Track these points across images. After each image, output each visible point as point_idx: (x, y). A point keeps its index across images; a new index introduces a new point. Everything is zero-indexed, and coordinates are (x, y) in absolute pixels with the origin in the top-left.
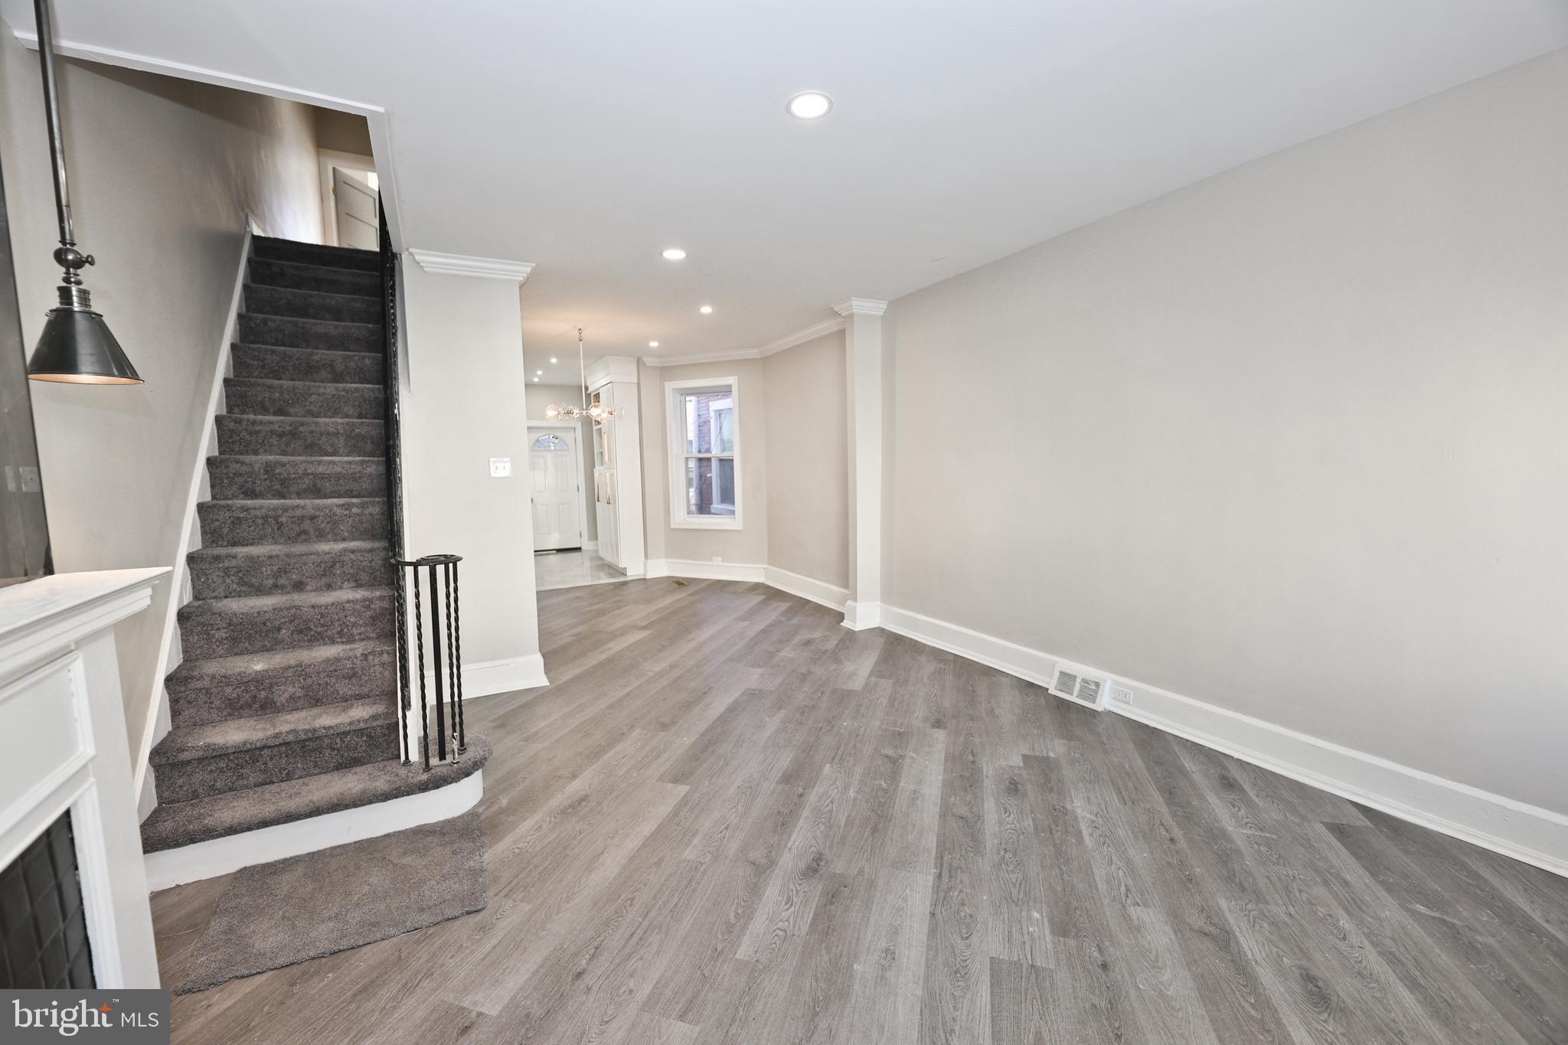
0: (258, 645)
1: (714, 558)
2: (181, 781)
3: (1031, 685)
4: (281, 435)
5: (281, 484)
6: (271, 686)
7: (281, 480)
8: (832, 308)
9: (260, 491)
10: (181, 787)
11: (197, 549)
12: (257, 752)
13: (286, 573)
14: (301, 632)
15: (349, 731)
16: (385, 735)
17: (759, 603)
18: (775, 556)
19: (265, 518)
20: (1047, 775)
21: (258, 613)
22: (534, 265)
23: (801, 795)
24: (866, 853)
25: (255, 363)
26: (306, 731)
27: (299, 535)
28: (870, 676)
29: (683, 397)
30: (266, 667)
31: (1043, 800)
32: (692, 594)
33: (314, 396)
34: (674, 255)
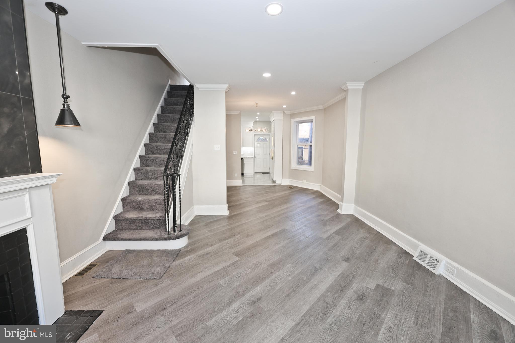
0: (144, 193)
1: (304, 180)
2: (120, 224)
3: (406, 253)
4: (162, 138)
5: (160, 151)
6: (143, 204)
7: (160, 150)
8: (341, 87)
9: (155, 153)
10: (120, 226)
11: (138, 167)
12: (135, 221)
13: (154, 175)
14: (153, 191)
15: (155, 219)
16: (163, 222)
17: (313, 198)
18: (323, 182)
19: (153, 160)
20: (382, 297)
21: (144, 185)
22: (228, 84)
23: (272, 273)
24: (277, 303)
25: (162, 119)
26: (145, 217)
27: (160, 165)
28: (333, 233)
29: (298, 124)
30: (141, 199)
31: (372, 308)
32: (292, 192)
33: (172, 127)
34: (267, 75)
